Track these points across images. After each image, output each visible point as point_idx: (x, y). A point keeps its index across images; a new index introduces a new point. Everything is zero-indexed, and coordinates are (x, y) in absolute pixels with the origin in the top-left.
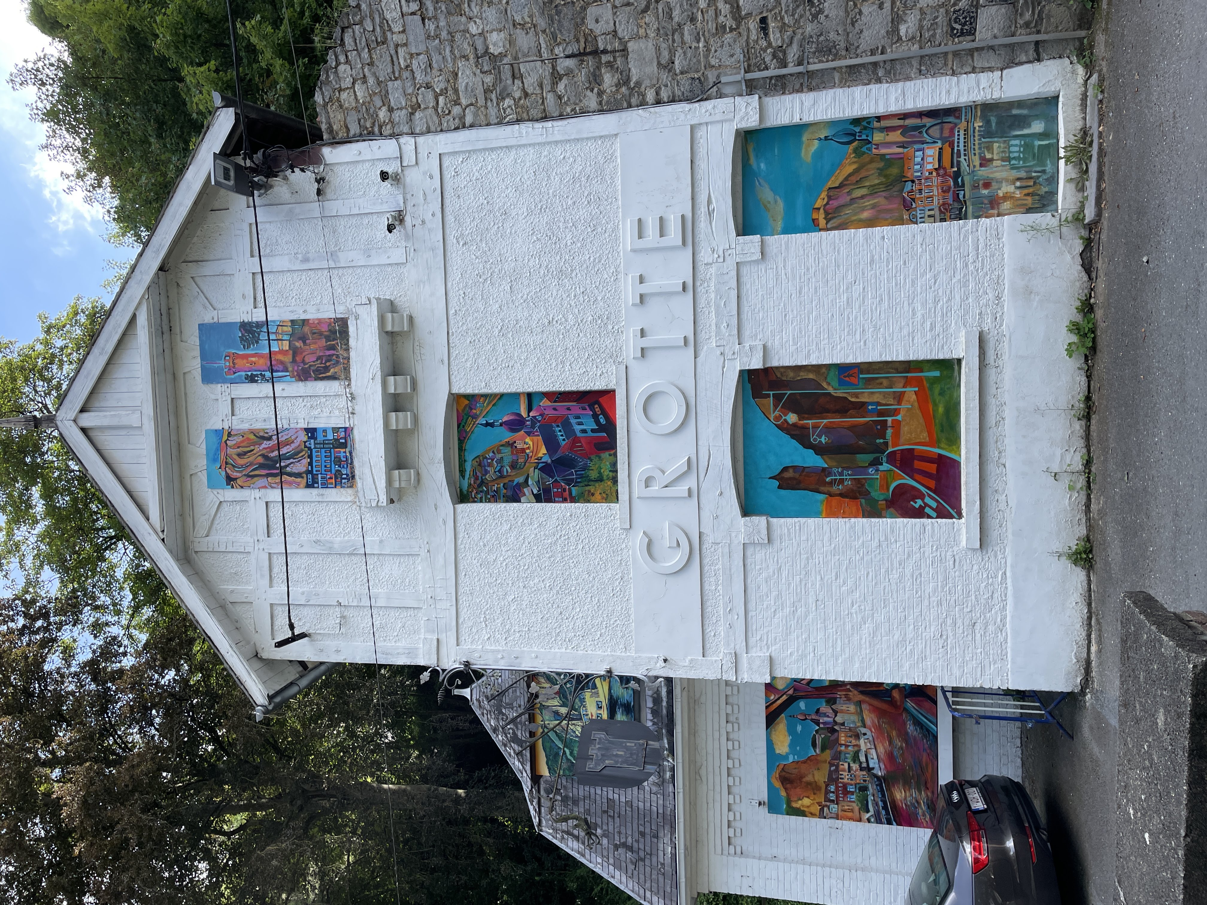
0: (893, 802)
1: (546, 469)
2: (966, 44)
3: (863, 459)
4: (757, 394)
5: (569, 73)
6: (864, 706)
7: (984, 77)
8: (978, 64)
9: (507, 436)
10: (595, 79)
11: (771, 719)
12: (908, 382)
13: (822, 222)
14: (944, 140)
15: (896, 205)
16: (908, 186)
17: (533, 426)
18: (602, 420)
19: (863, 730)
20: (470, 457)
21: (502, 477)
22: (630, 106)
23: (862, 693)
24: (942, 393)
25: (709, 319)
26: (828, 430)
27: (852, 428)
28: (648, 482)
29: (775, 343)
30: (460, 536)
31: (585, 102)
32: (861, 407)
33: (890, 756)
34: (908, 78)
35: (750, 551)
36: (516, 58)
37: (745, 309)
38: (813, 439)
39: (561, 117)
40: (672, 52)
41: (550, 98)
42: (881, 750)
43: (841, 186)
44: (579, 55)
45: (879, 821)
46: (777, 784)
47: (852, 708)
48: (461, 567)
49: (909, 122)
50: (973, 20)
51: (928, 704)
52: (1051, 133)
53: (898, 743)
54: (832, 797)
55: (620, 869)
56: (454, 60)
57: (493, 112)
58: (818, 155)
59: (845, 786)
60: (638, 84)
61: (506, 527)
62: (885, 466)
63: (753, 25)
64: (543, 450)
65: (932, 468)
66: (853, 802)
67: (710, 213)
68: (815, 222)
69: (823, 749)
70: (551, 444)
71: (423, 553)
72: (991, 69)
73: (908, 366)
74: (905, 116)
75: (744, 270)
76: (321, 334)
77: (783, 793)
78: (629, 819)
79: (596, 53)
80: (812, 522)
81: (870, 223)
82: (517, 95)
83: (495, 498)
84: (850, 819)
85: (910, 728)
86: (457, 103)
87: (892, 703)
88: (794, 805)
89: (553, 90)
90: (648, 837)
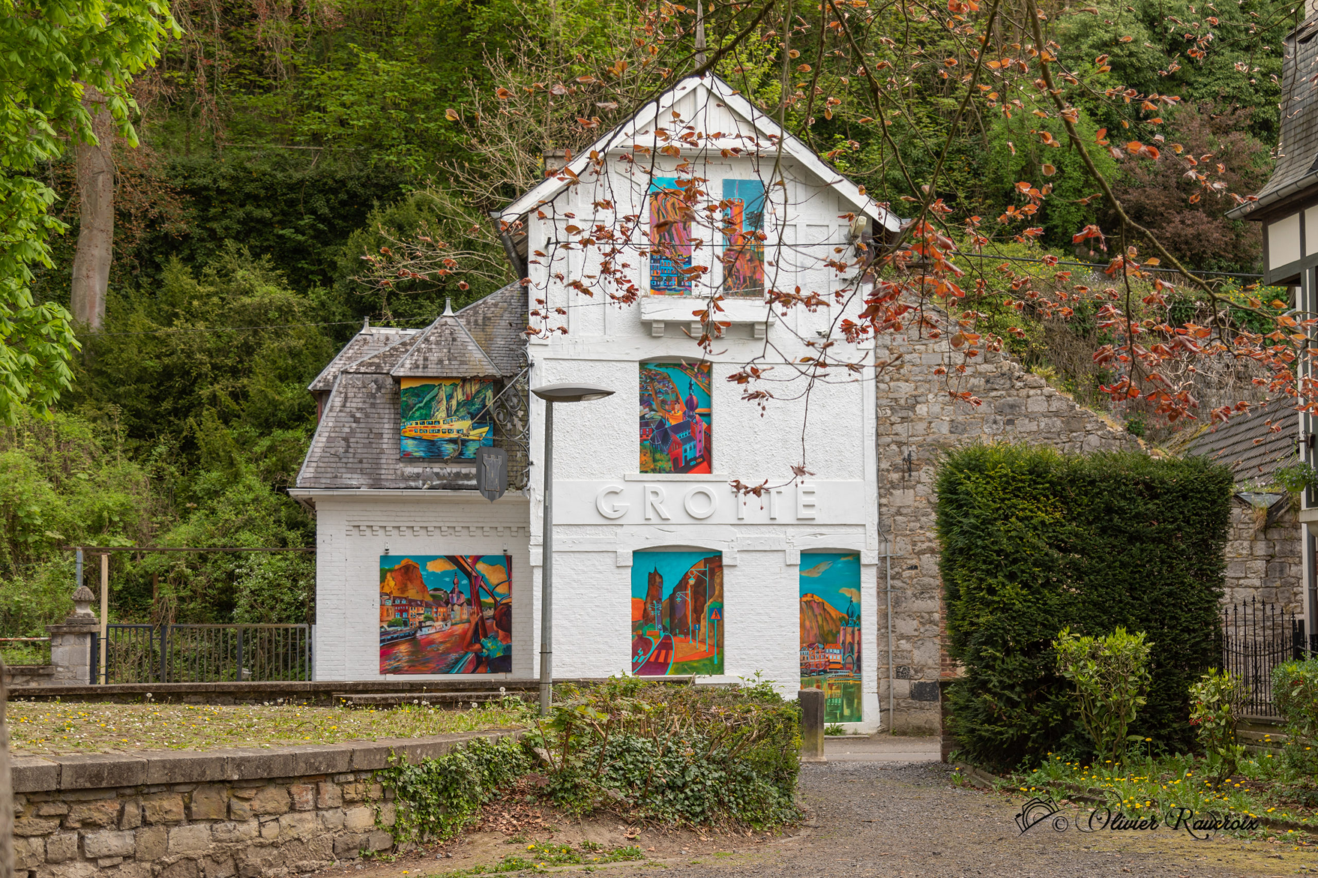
0: (397, 644)
1: (661, 424)
2: (892, 673)
3: (667, 621)
4: (707, 561)
5: (901, 452)
6: (467, 625)
7: (875, 684)
8: (882, 681)
9: (683, 398)
10: (896, 468)
11: (453, 559)
12: (711, 646)
13: (805, 599)
14: (844, 665)
15: (812, 639)
16: (821, 646)
17: (690, 416)
18: (692, 463)
19: (449, 624)
20: (670, 371)
21: (656, 393)
22: (879, 488)
23: (477, 624)
24: (704, 665)
25: (753, 533)
26: (684, 602)
27: (686, 616)
28: (655, 493)
29: (735, 572)
30: (618, 364)
31: (884, 461)
32: (698, 620)
33: (431, 642)
34: (878, 645)
35: (613, 555)
36: (912, 421)
37: (758, 555)
38: (679, 594)
39: (878, 445)
40: (905, 515)
41: (888, 439)
42: (436, 636)
43: (824, 610)
44: (908, 460)
45: (382, 634)
46: (403, 563)
47: (465, 617)
48: (597, 364)
49: (856, 647)
50: (904, 678)
51: (471, 668)
52: (843, 718)
53: (442, 648)
54: (398, 602)
55: (328, 442)
56: (915, 381)
57: (884, 402)
58: (843, 597)
59: (407, 611)
60: (891, 494)
61: (625, 397)
62: (662, 634)
63: (914, 562)
64: (673, 423)
65: (661, 660)
66: (394, 616)
67: (815, 535)
68: (806, 595)
69: (433, 596)
70: (678, 428)
71: (607, 337)
72: (878, 687)
73: (720, 646)
74: (859, 644)
75: (781, 554)
76: (754, 273)
77: (397, 567)
78: (370, 450)
79: (910, 470)
80: (629, 592)
81: (802, 626)
82: (893, 419)
83: (643, 388)
84: (382, 615)
85: (453, 656)
86: (891, 379)
87: (470, 644)
88: (389, 575)
89: (893, 442)
90: (360, 466)
